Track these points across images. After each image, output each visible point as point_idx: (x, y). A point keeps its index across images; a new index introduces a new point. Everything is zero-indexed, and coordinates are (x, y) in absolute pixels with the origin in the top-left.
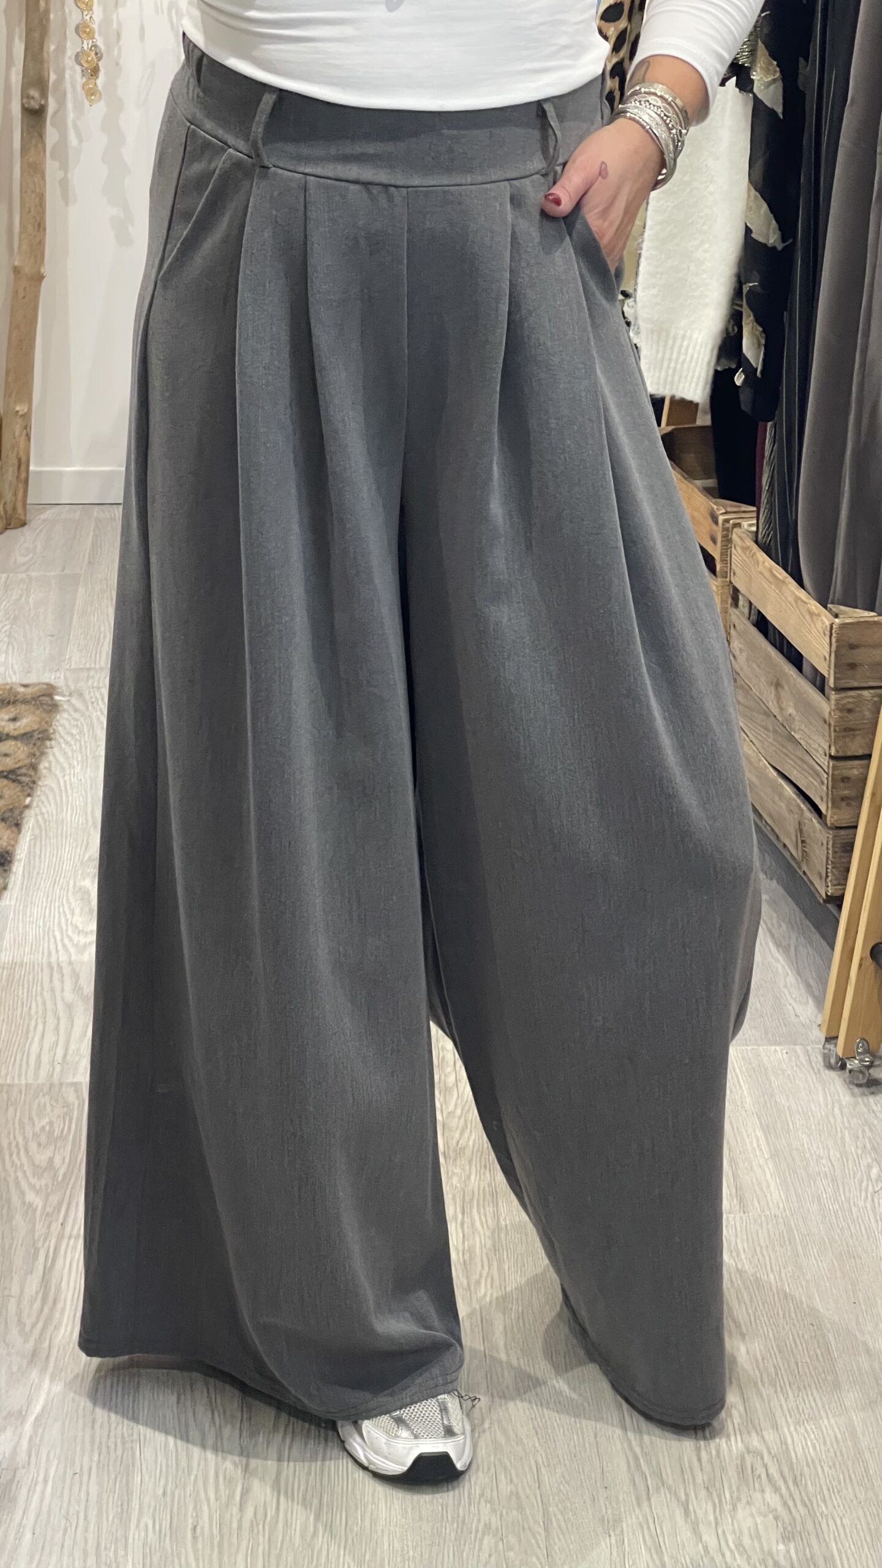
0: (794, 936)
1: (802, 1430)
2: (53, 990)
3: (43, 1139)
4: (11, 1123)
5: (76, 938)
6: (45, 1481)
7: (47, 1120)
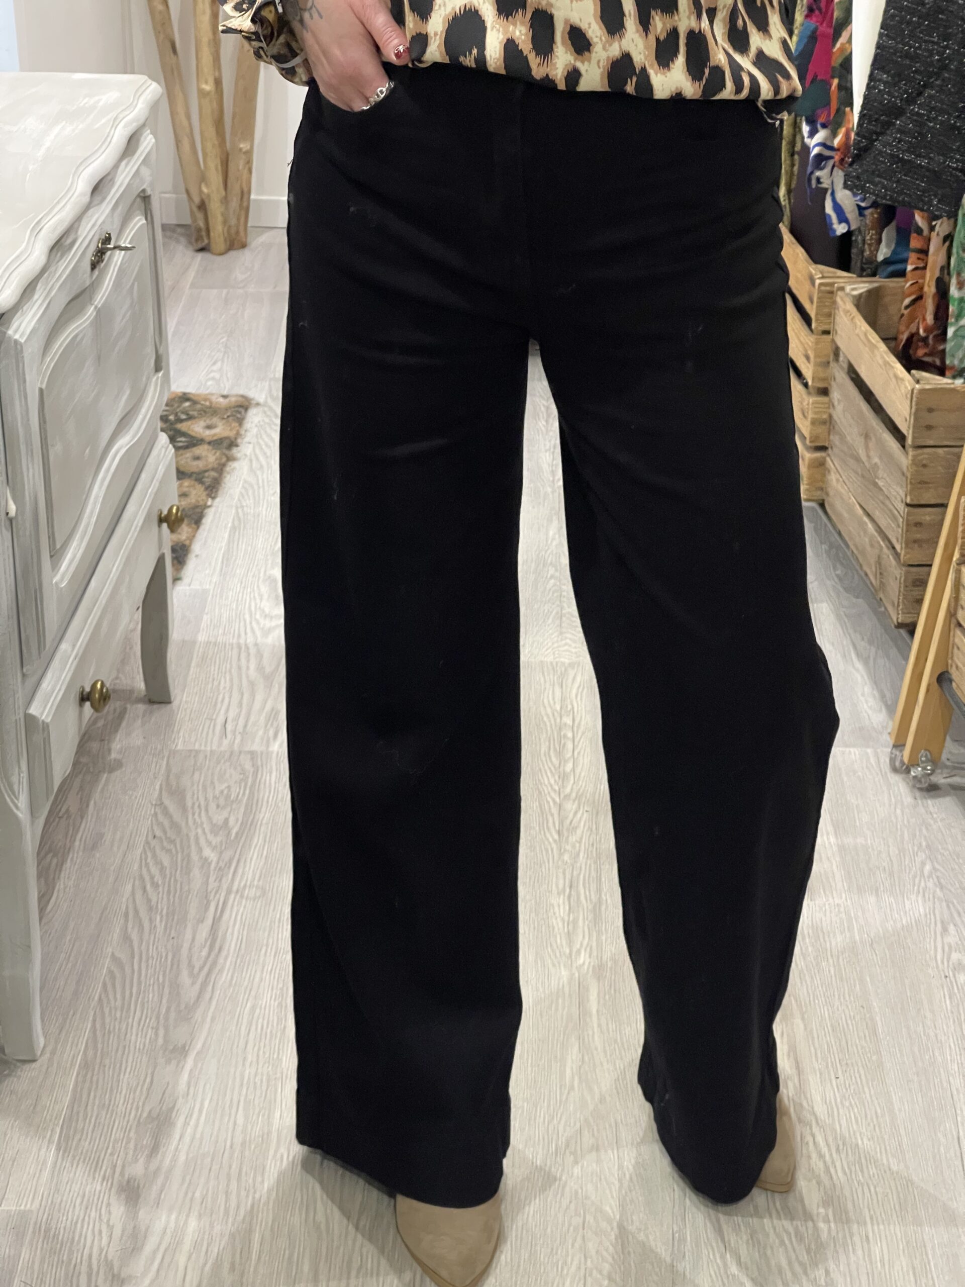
0: (873, 650)
1: (847, 1104)
2: (240, 668)
3: (222, 802)
4: (195, 787)
5: (262, 622)
6: (200, 1111)
7: (226, 785)
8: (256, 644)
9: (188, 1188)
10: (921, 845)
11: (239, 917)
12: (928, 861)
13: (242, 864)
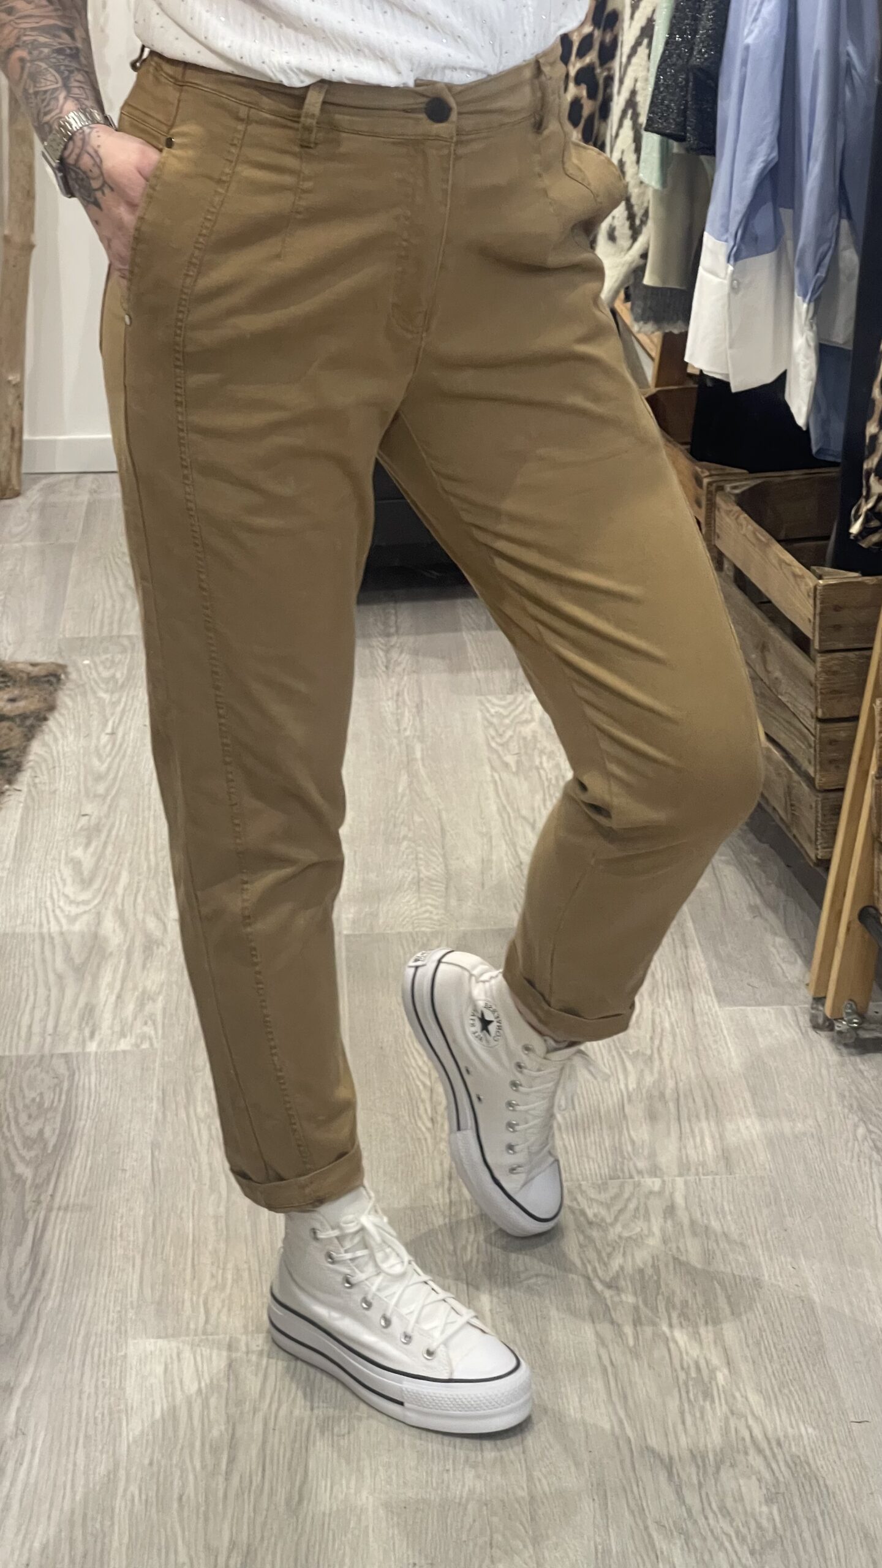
3: (34, 1110)
5: (67, 908)
7: (37, 1091)
8: (62, 933)
9: (25, 1537)
10: (851, 1105)
11: (63, 1236)
12: (861, 1123)
13: (62, 1179)
